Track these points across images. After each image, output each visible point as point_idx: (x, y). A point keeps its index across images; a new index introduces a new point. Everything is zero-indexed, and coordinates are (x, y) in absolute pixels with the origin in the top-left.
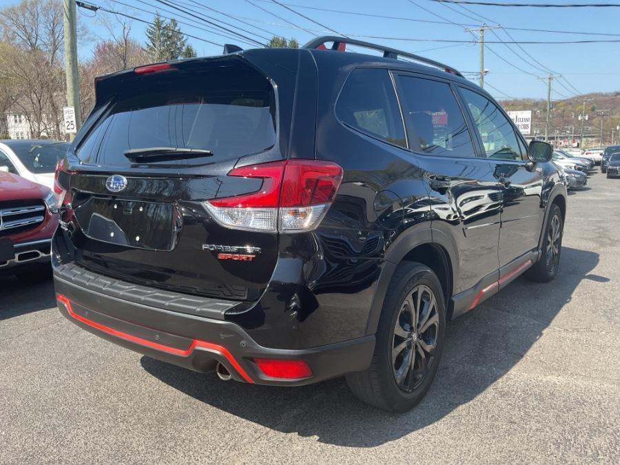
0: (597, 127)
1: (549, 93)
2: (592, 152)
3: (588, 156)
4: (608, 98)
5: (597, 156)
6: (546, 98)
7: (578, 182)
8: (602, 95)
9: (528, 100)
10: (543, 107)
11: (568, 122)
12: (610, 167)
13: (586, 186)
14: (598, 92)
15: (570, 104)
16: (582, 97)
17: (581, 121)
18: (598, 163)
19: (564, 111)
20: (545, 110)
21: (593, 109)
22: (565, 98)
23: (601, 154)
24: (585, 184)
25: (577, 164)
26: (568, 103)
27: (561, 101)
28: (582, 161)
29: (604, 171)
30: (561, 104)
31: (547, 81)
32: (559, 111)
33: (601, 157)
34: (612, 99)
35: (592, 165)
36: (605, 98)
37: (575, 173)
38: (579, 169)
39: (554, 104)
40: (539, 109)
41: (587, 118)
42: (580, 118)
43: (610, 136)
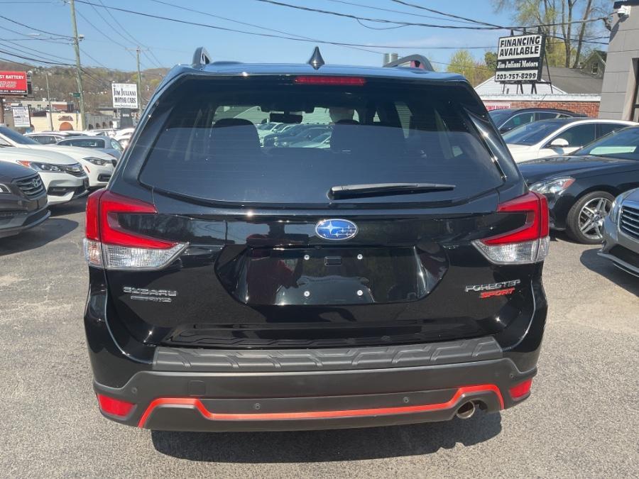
15: (143, 76)
31: (135, 53)
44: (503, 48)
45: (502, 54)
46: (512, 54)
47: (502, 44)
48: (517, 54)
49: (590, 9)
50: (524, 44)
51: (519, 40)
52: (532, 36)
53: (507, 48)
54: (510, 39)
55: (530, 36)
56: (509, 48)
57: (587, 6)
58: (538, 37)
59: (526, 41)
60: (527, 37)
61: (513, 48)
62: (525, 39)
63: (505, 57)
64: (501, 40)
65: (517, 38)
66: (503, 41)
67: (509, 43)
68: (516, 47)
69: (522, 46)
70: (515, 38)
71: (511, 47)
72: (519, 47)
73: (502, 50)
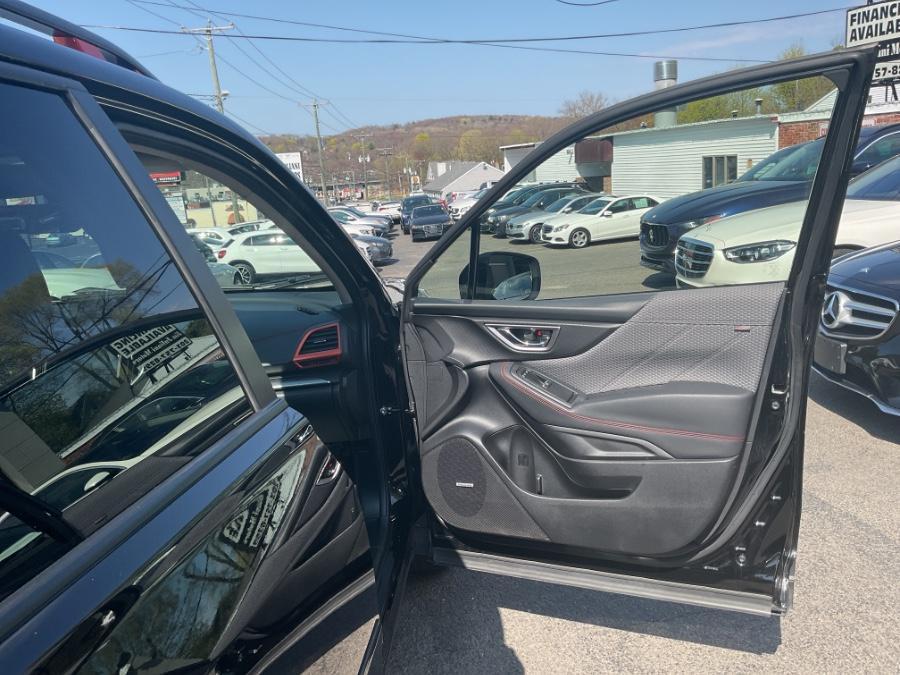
0: (380, 170)
1: (318, 128)
2: (385, 206)
3: (383, 213)
4: (385, 133)
5: (394, 211)
6: (314, 134)
7: (383, 254)
8: (379, 129)
9: (289, 136)
10: (310, 145)
11: (345, 165)
12: (414, 227)
13: (393, 257)
14: (374, 125)
15: (343, 140)
16: (358, 131)
17: (362, 164)
18: (397, 221)
19: (337, 150)
20: (314, 150)
21: (372, 148)
22: (336, 133)
23: (399, 210)
24: (391, 254)
25: (375, 226)
26: (342, 139)
27: (331, 137)
28: (379, 221)
29: (407, 232)
30: (332, 141)
31: (312, 109)
32: (331, 151)
33: (400, 214)
34: (391, 134)
35: (391, 226)
36: (382, 132)
37: (376, 241)
38: (378, 234)
39: (325, 141)
40: (306, 148)
41: (368, 160)
42: (360, 161)
43: (397, 181)
44: (856, 25)
45: (853, 38)
46: (871, 35)
47: (853, 21)
48: (882, 33)
50: (893, 15)
51: (882, 9)
53: (861, 25)
54: (866, 9)
56: (866, 25)
59: (895, 10)
61: (874, 23)
62: (894, 6)
63: (858, 43)
64: (850, 13)
65: (879, 7)
66: (855, 15)
67: (866, 16)
68: (879, 22)
69: (890, 18)
70: (875, 7)
71: (870, 23)
72: (885, 21)
73: (854, 31)
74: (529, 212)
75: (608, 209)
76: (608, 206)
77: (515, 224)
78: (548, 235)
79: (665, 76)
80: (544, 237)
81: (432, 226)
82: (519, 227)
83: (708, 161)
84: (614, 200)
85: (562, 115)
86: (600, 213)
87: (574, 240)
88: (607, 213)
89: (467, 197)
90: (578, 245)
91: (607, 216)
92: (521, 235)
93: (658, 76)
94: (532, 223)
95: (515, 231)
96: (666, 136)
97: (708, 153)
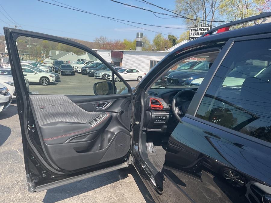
12: (62, 71)
44: (192, 32)
45: (191, 35)
46: (196, 35)
47: (192, 31)
48: (199, 35)
49: (213, 19)
50: (202, 31)
51: (199, 29)
52: (206, 27)
53: (194, 32)
54: (195, 28)
55: (204, 28)
56: (195, 32)
57: (212, 17)
58: (208, 28)
59: (202, 30)
60: (203, 28)
61: (197, 32)
62: (202, 29)
63: (193, 36)
64: (191, 29)
65: (198, 28)
66: (192, 29)
67: (195, 30)
68: (198, 32)
69: (201, 31)
70: (197, 28)
71: (196, 32)
72: (200, 32)
73: (192, 33)
74: (100, 70)
75: (126, 72)
76: (126, 71)
77: (98, 73)
78: (109, 77)
79: (140, 37)
80: (107, 78)
81: (68, 71)
82: (99, 74)
83: (151, 62)
84: (127, 69)
85: (95, 42)
86: (124, 72)
87: (117, 80)
88: (126, 73)
89: (73, 63)
90: (117, 81)
91: (126, 74)
92: (100, 77)
93: (138, 36)
94: (103, 73)
95: (97, 75)
96: (139, 53)
97: (152, 60)
